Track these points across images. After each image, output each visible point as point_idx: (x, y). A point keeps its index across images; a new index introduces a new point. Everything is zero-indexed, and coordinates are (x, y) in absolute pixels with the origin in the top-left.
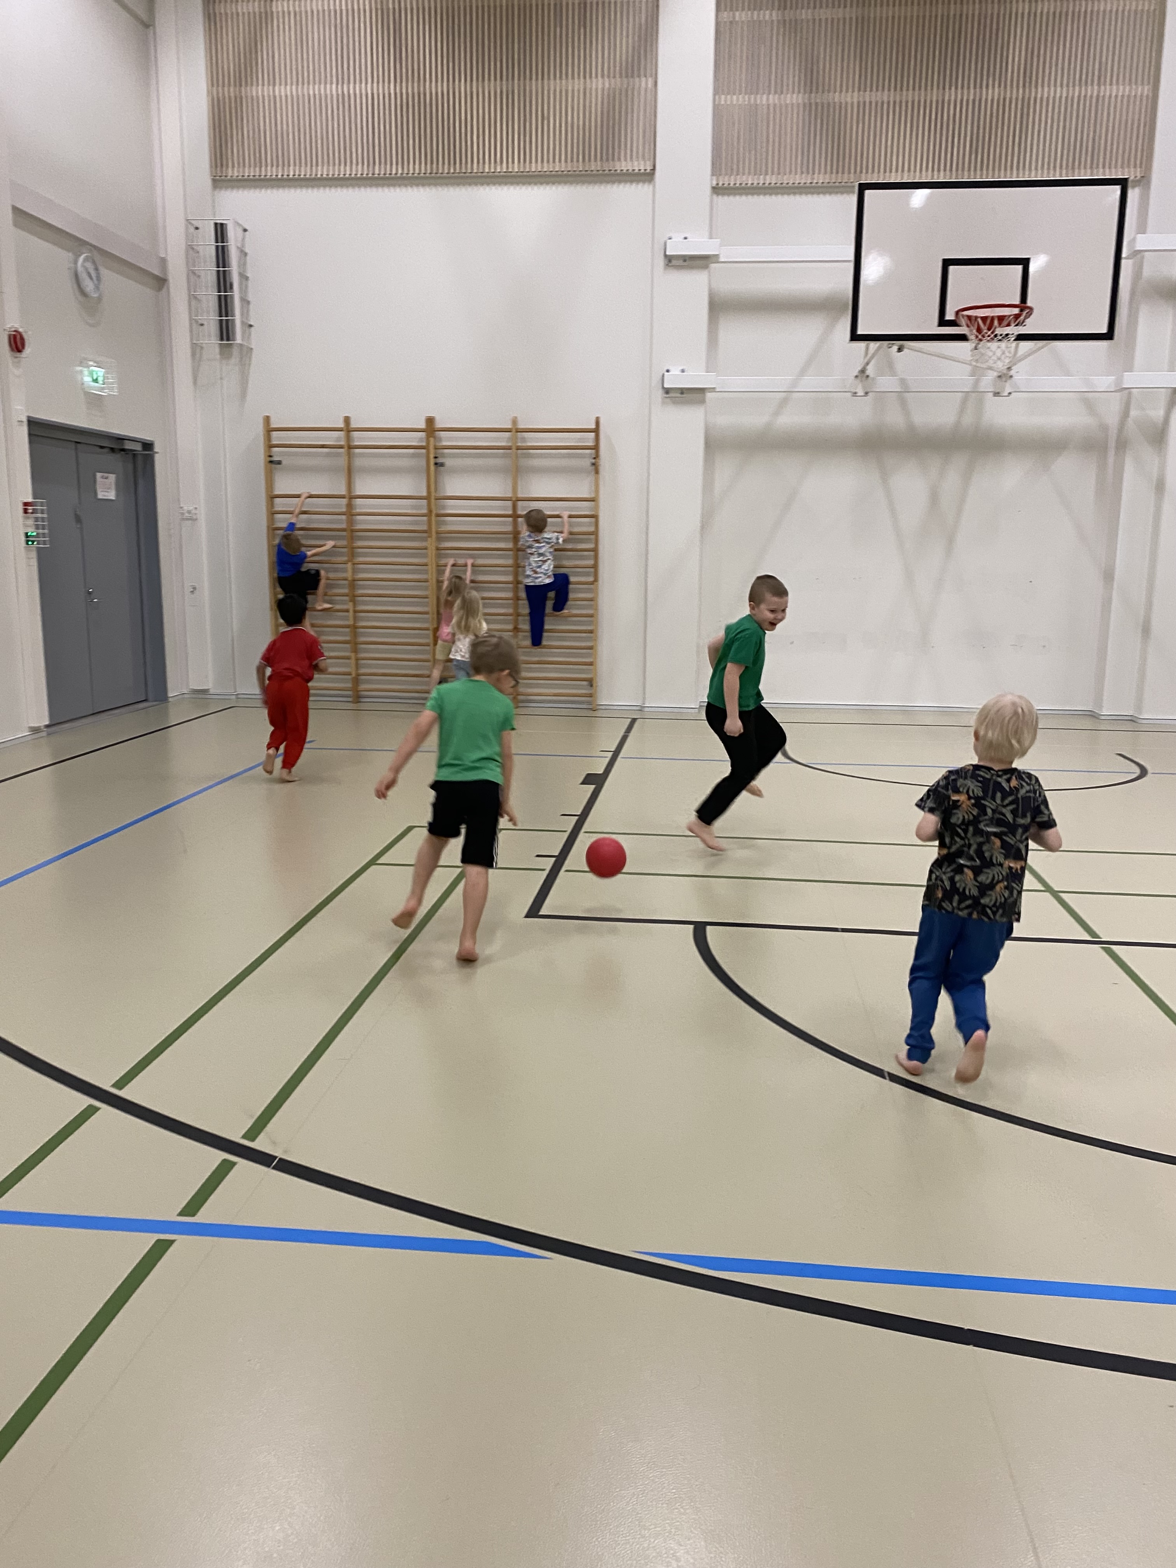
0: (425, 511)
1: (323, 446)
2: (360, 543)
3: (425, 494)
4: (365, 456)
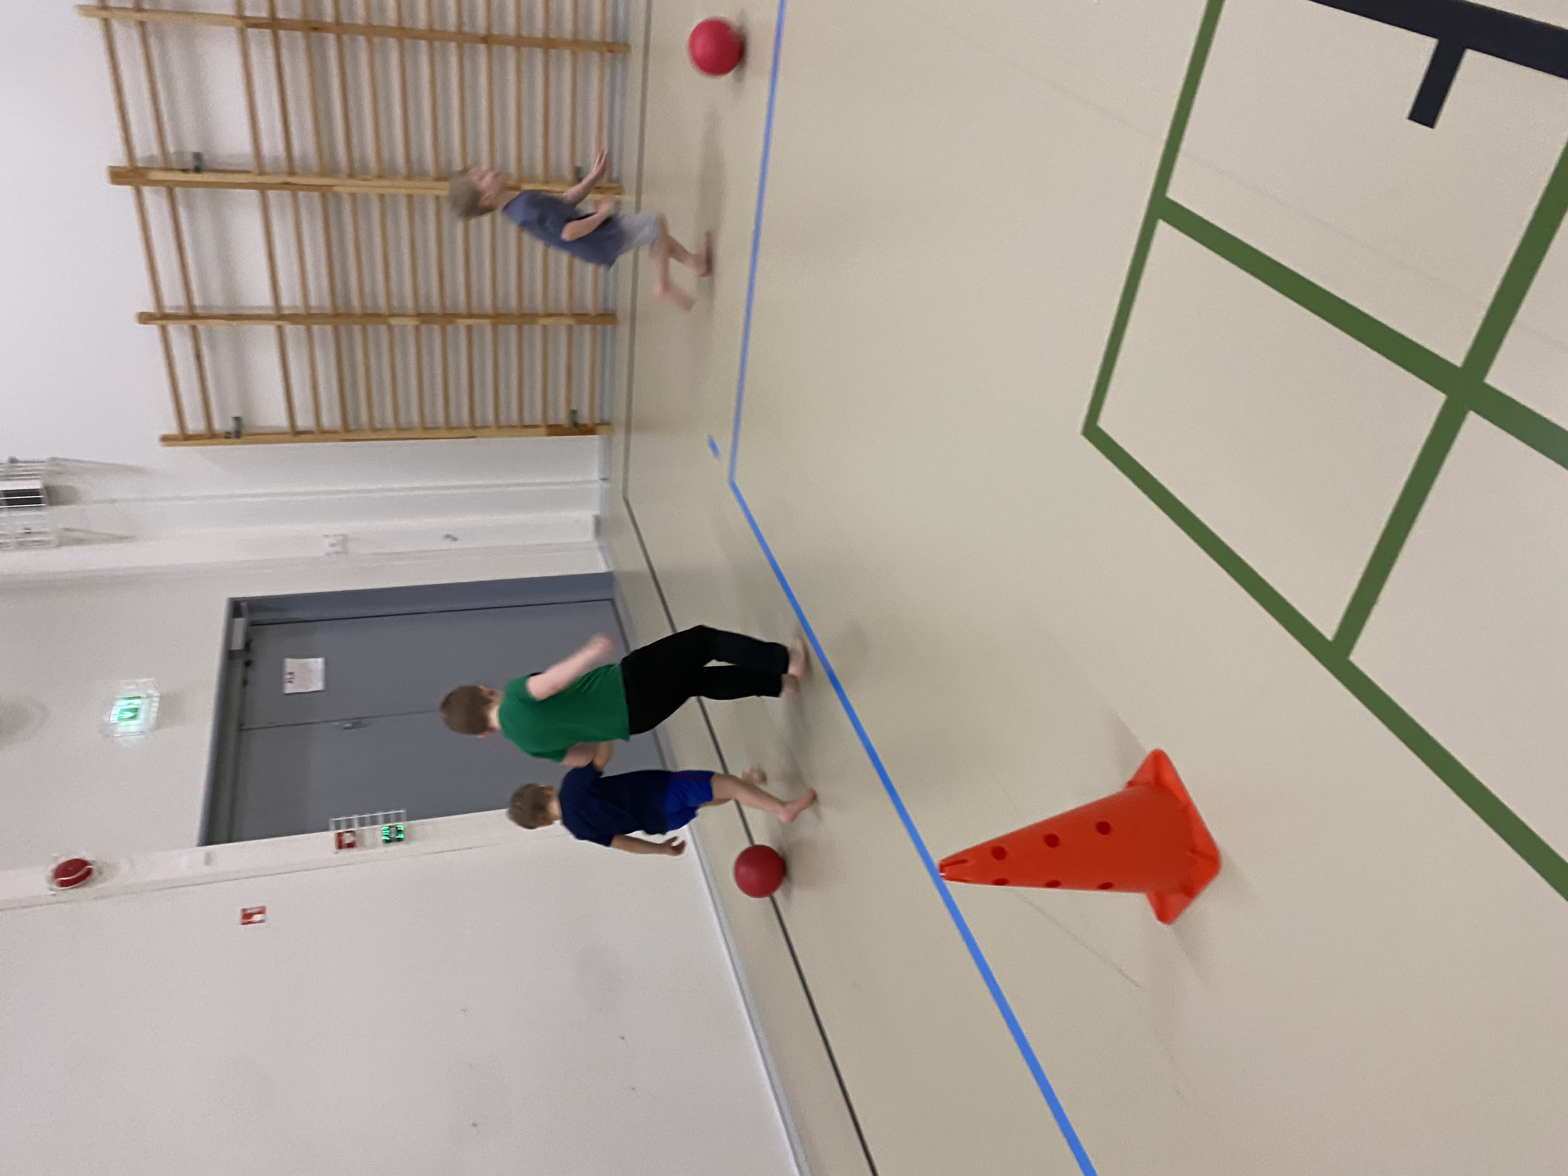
1: (198, 357)
2: (355, 302)
3: (256, 194)
4: (204, 292)
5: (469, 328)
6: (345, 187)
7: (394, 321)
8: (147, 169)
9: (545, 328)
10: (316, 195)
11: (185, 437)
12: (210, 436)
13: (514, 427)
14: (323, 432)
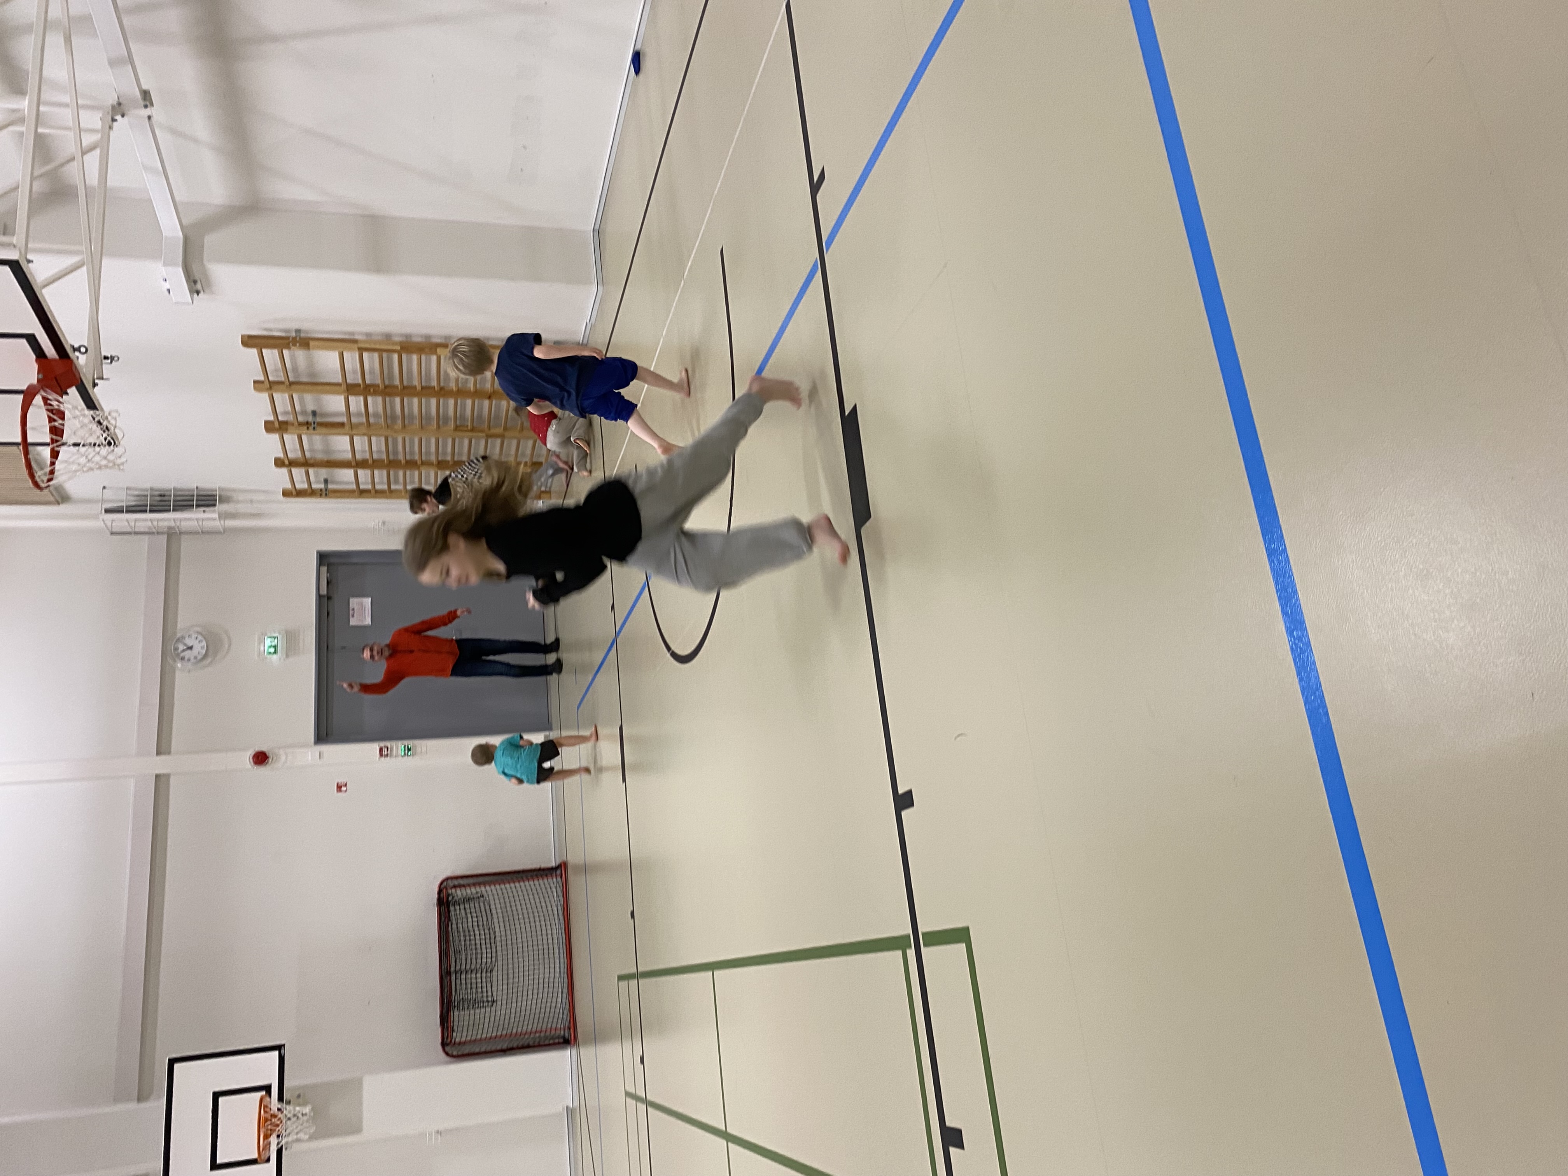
0: (366, 436)
8: (286, 423)
11: (295, 492)
12: (310, 492)
14: (376, 492)
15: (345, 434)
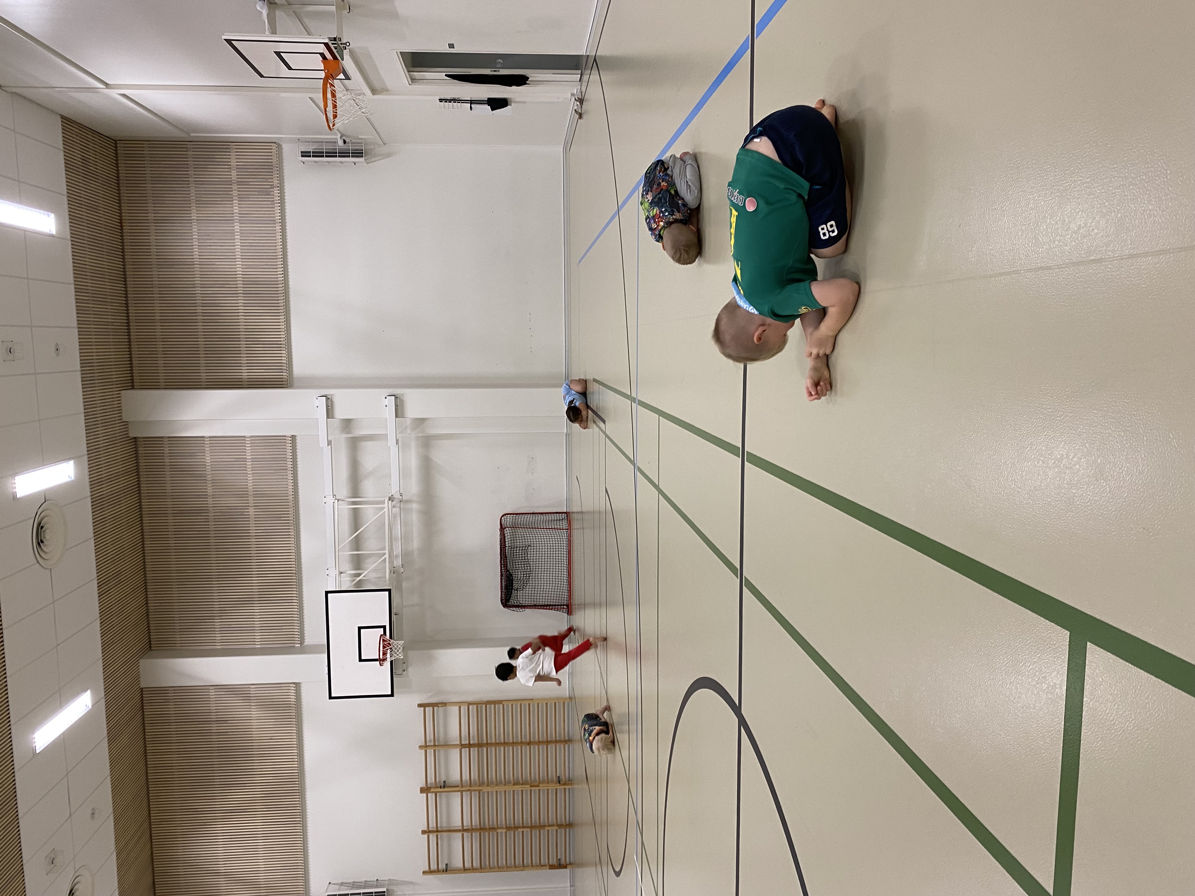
0: (469, 793)
1: (437, 844)
2: (487, 824)
3: (460, 793)
4: (441, 822)
5: (523, 832)
6: (485, 789)
7: (499, 831)
8: (430, 788)
9: (548, 831)
10: (477, 793)
11: (429, 872)
12: (438, 871)
13: (537, 866)
14: (474, 869)
15: (458, 791)
